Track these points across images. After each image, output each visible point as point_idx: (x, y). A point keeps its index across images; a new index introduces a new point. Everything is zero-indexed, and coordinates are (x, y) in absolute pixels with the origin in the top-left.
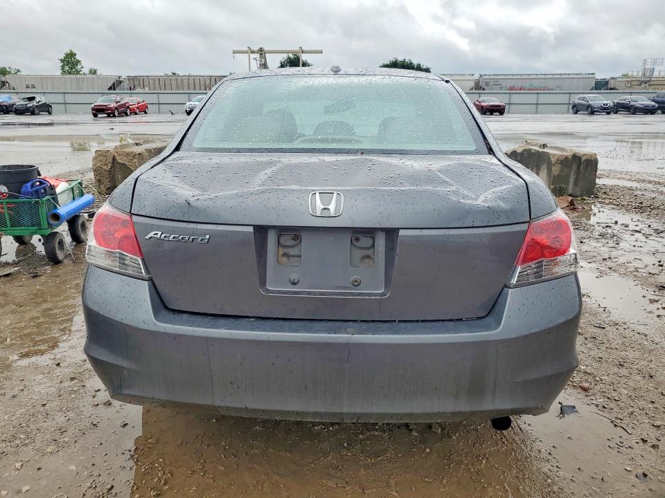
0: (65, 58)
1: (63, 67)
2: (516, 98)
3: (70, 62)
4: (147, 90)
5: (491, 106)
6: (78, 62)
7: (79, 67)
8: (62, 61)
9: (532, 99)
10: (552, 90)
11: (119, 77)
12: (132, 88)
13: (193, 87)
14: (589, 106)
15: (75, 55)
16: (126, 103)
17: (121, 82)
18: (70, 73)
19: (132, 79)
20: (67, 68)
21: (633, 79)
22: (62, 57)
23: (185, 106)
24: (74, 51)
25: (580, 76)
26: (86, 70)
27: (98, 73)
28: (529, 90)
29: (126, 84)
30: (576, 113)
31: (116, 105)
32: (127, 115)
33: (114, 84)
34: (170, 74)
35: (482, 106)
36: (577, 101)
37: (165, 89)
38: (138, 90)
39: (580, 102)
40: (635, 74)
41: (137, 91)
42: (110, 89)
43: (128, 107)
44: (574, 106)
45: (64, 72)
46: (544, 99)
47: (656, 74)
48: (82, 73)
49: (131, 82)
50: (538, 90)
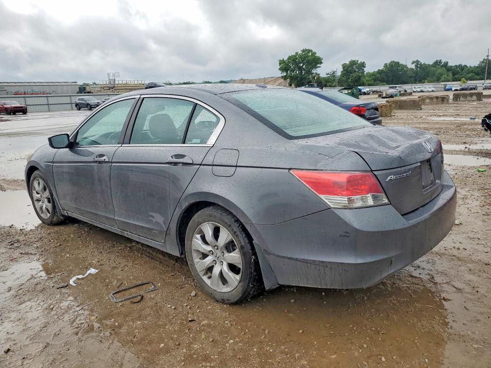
2: (30, 101)
5: (14, 107)
9: (43, 101)
10: (50, 94)
14: (88, 104)
21: (105, 86)
25: (67, 84)
28: (32, 94)
30: (79, 110)
35: (6, 108)
36: (78, 102)
39: (81, 101)
40: (105, 83)
44: (77, 105)
46: (52, 100)
47: (117, 82)
50: (39, 94)
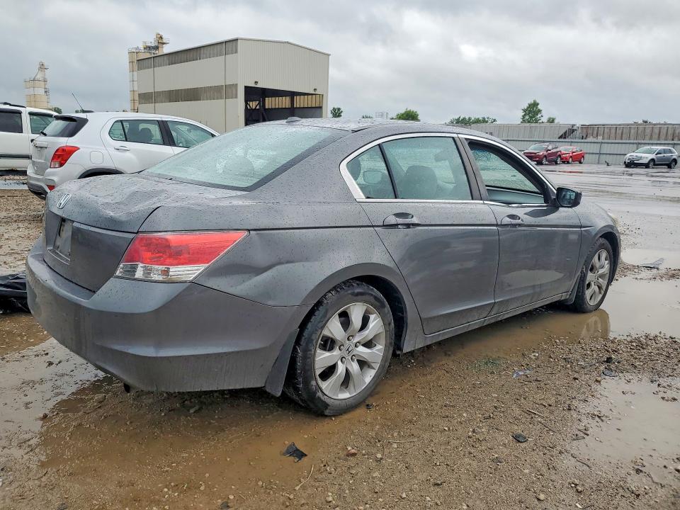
0: (528, 108)
1: (524, 116)
3: (532, 112)
4: (600, 139)
6: (540, 111)
7: (539, 115)
8: (525, 111)
11: (573, 126)
12: (585, 136)
13: (657, 136)
15: (538, 104)
16: (558, 152)
17: (573, 131)
18: (529, 122)
19: (586, 128)
20: (527, 117)
22: (526, 106)
23: (626, 156)
24: (538, 101)
26: (544, 119)
27: (556, 121)
29: (577, 133)
31: (545, 153)
32: (556, 163)
33: (565, 133)
34: (640, 122)
37: (622, 139)
38: (590, 139)
41: (588, 140)
42: (560, 137)
43: (560, 156)
45: (524, 121)
48: (540, 121)
49: (585, 131)
